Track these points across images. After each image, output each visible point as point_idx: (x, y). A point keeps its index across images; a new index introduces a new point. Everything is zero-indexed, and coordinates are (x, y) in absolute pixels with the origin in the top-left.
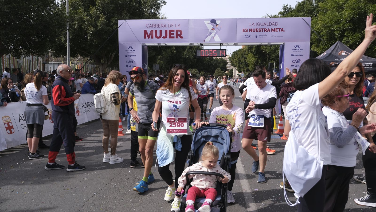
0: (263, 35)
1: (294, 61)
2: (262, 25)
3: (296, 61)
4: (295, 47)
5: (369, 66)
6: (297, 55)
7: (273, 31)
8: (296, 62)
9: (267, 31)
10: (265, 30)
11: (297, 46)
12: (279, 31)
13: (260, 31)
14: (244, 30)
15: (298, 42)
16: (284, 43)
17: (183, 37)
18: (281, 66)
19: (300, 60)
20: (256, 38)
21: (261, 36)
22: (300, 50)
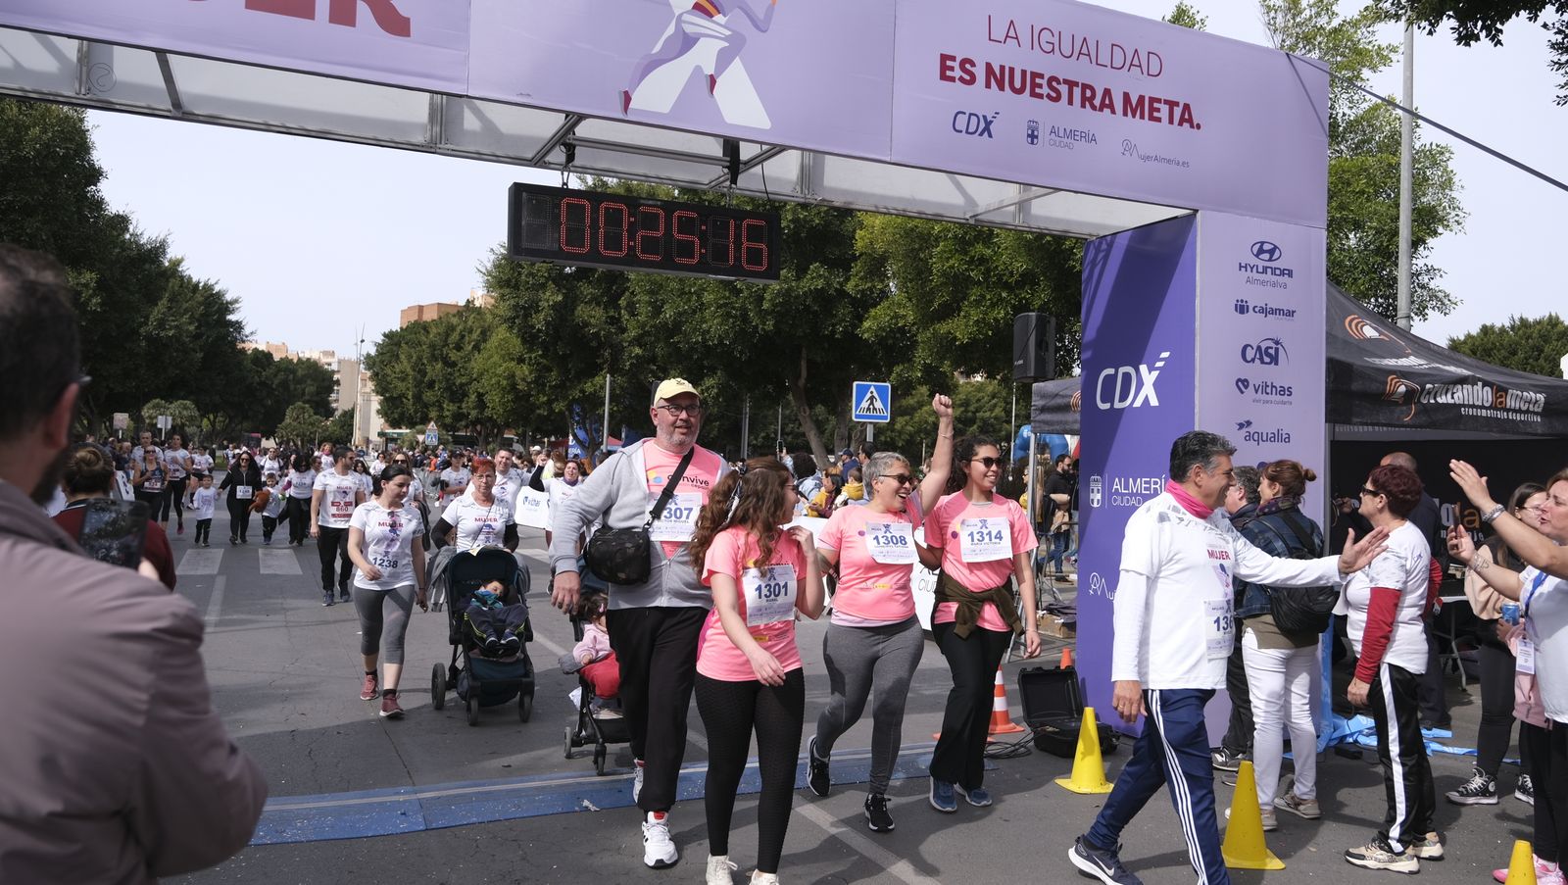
0: (1072, 134)
1: (1249, 359)
2: (1067, 50)
3: (1259, 348)
4: (1256, 249)
5: (1531, 409)
6: (1265, 311)
7: (1134, 116)
8: (1263, 362)
9: (1097, 102)
10: (1088, 93)
11: (1263, 243)
12: (1171, 122)
13: (1057, 99)
14: (949, 63)
15: (1266, 218)
16: (1197, 211)
17: (406, 16)
18: (1140, 384)
19: (1279, 346)
20: (1032, 143)
21: (1061, 134)
22: (1281, 279)
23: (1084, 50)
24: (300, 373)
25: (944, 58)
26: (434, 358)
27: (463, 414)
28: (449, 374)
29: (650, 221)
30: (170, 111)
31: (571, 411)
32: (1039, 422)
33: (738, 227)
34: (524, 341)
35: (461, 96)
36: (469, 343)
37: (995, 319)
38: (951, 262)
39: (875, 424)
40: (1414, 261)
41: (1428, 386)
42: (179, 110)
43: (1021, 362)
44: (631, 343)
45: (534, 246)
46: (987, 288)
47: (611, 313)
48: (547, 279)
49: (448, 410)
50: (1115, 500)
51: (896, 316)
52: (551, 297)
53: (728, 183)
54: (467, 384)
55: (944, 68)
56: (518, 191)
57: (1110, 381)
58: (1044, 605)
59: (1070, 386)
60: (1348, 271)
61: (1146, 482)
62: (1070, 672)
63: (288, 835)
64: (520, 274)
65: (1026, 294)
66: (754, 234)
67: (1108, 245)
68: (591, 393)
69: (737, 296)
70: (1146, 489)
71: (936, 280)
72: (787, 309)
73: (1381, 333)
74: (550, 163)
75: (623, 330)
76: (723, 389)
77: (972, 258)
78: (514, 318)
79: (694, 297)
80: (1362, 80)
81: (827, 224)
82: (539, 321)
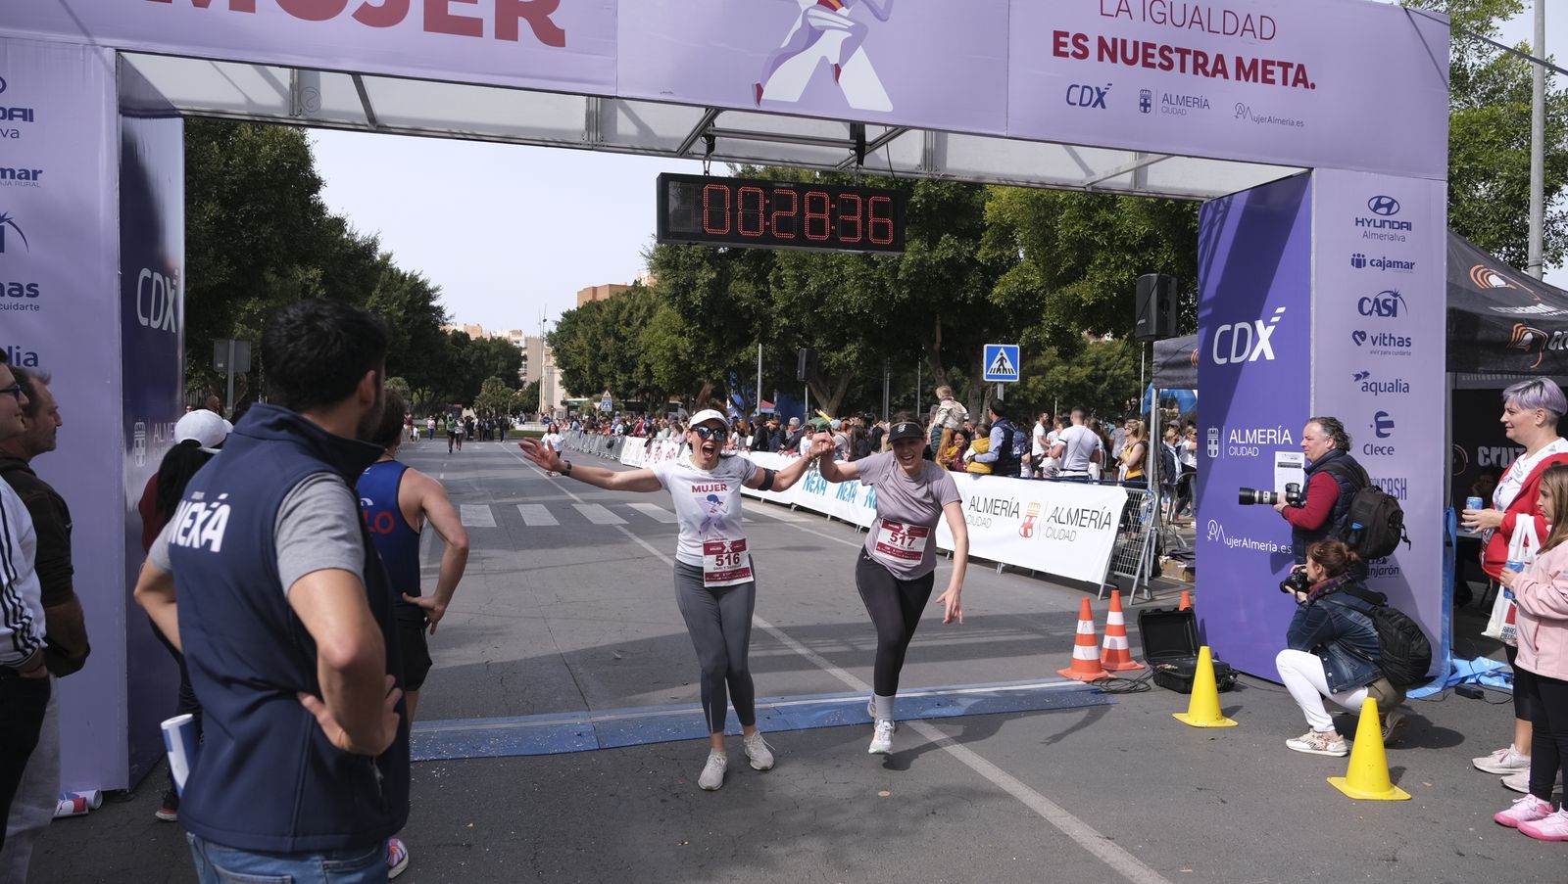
0: (1185, 100)
1: (1366, 311)
2: (1179, 20)
3: (1377, 301)
4: (1373, 204)
6: (1382, 264)
7: (1247, 80)
8: (1380, 314)
9: (1210, 68)
10: (1201, 60)
11: (1380, 198)
12: (1285, 83)
13: (1170, 67)
14: (1062, 39)
15: (1383, 173)
16: (1312, 169)
17: (560, 28)
18: (1256, 339)
19: (1398, 298)
20: (1145, 111)
21: (1174, 101)
22: (1399, 232)
23: (1196, 19)
24: (493, 350)
25: (1057, 34)
26: (606, 334)
27: (633, 383)
28: (621, 348)
29: (784, 203)
30: (366, 125)
31: (727, 377)
32: (1160, 378)
33: (865, 205)
34: (684, 317)
35: (611, 97)
36: (637, 319)
37: (1119, 281)
38: (1076, 228)
39: (1006, 385)
40: (1549, 208)
41: (1557, 333)
42: (375, 125)
43: (1143, 321)
44: (779, 315)
45: (681, 230)
46: (1111, 252)
47: (761, 288)
48: (703, 259)
49: (620, 380)
50: (1232, 451)
51: (1025, 282)
52: (707, 275)
53: (854, 165)
54: (635, 356)
55: (1057, 44)
56: (665, 180)
57: (1227, 337)
58: (1168, 550)
59: (1189, 344)
60: (1478, 222)
61: (1262, 433)
62: (1189, 614)
63: (483, 750)
64: (678, 255)
65: (1149, 256)
66: (881, 210)
67: (1225, 207)
68: (745, 361)
69: (875, 268)
70: (1262, 439)
71: (1062, 246)
72: (922, 277)
73: (1507, 282)
74: (694, 154)
75: (772, 303)
76: (862, 353)
77: (1096, 223)
78: (675, 295)
79: (835, 270)
80: (1491, 28)
81: (957, 198)
82: (696, 298)
